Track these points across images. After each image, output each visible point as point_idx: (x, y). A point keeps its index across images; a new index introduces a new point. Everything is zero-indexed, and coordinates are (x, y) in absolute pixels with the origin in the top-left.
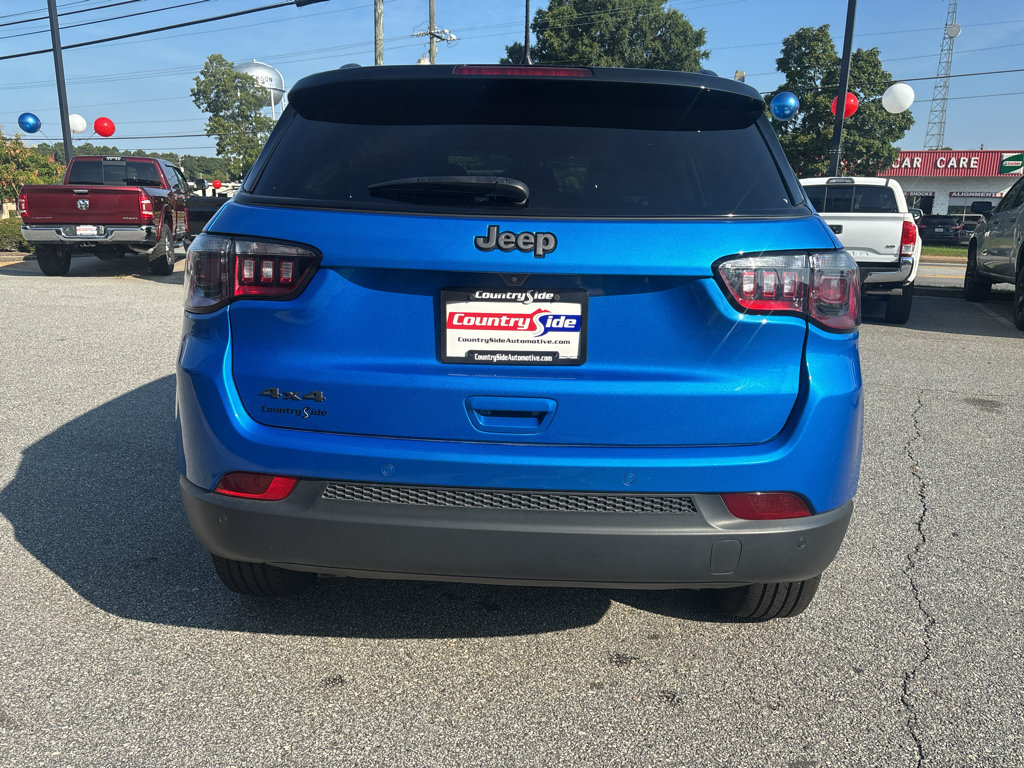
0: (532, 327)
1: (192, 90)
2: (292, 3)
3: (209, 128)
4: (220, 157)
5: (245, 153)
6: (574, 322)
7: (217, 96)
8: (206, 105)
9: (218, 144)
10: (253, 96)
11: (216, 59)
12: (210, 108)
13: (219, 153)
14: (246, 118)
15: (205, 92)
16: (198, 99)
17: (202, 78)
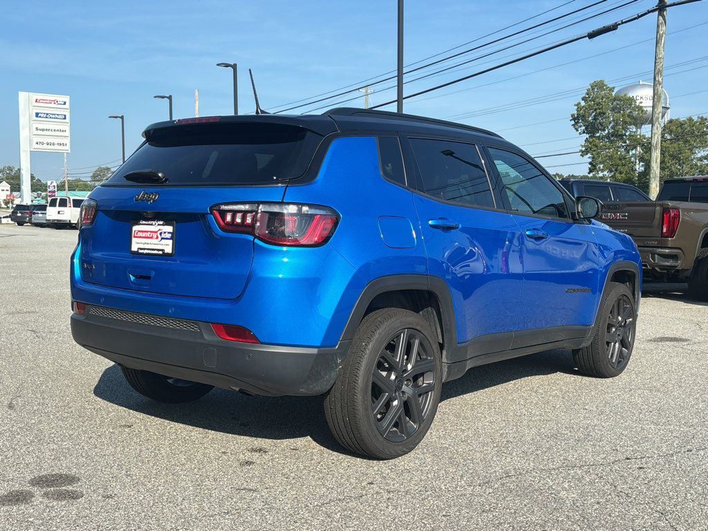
0: (157, 238)
1: (572, 116)
2: (586, 37)
3: (583, 149)
4: (591, 175)
5: (616, 170)
6: (170, 235)
7: (595, 119)
8: (583, 128)
9: (590, 163)
10: (629, 116)
11: (599, 85)
12: (587, 131)
13: (591, 171)
14: (621, 137)
15: (583, 116)
16: (576, 123)
17: (583, 103)
